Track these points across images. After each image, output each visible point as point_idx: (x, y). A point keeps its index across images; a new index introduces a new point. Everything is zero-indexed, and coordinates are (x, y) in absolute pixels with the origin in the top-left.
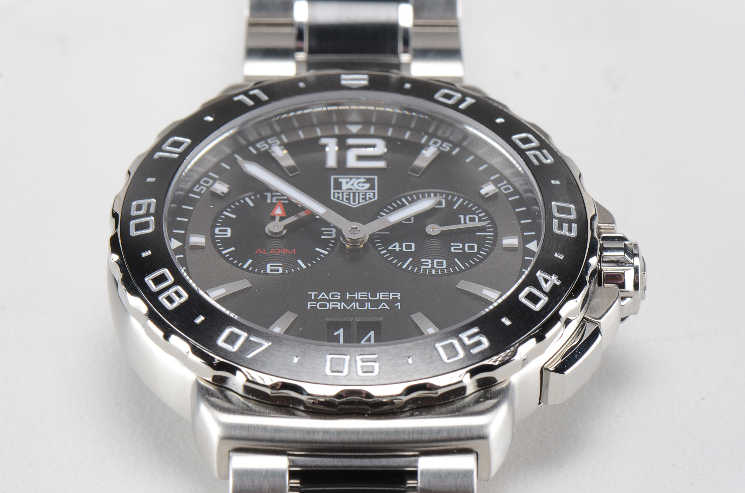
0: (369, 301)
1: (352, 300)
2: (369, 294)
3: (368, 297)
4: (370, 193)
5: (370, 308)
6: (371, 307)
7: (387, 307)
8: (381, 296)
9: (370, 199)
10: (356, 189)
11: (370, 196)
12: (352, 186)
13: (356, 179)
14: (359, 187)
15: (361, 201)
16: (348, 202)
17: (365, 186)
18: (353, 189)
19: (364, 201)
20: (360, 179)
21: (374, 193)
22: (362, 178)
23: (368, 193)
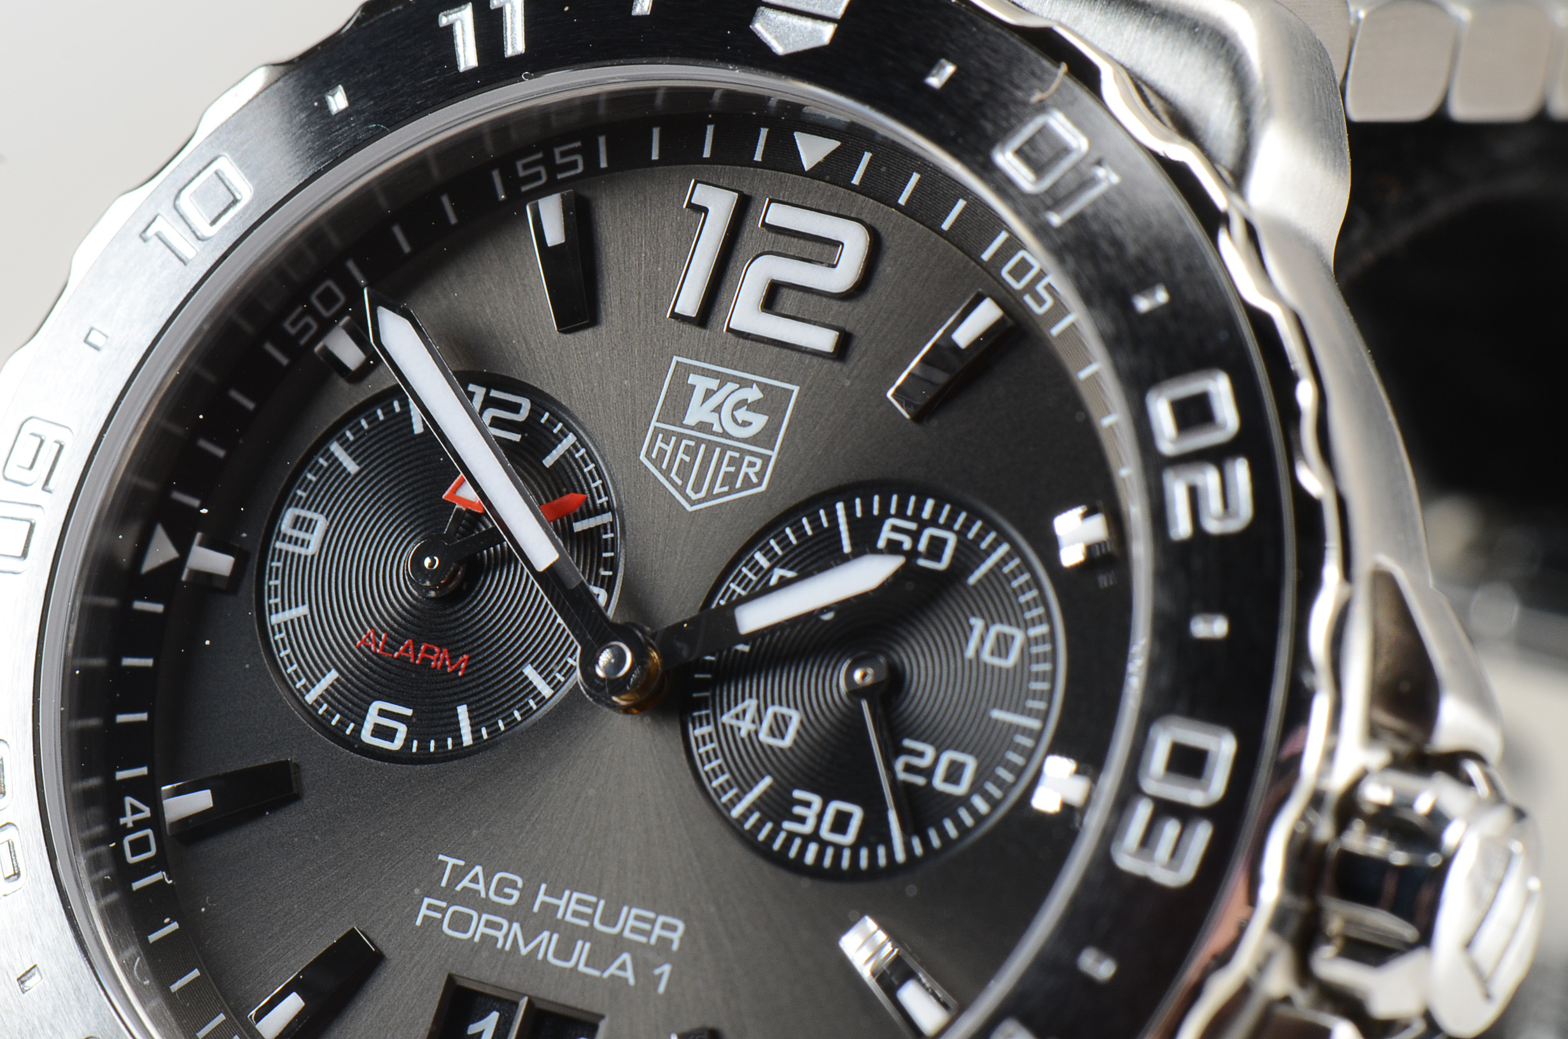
0: (589, 934)
1: (548, 918)
2: (601, 906)
3: (591, 918)
4: (753, 459)
5: (581, 968)
6: (587, 965)
7: (629, 975)
8: (631, 922)
9: (748, 483)
10: (721, 431)
11: (751, 472)
12: (717, 415)
13: (737, 386)
14: (734, 424)
15: (717, 490)
16: (679, 482)
17: (750, 424)
18: (714, 429)
19: (726, 489)
20: (750, 389)
21: (766, 459)
22: (755, 385)
23: (748, 459)
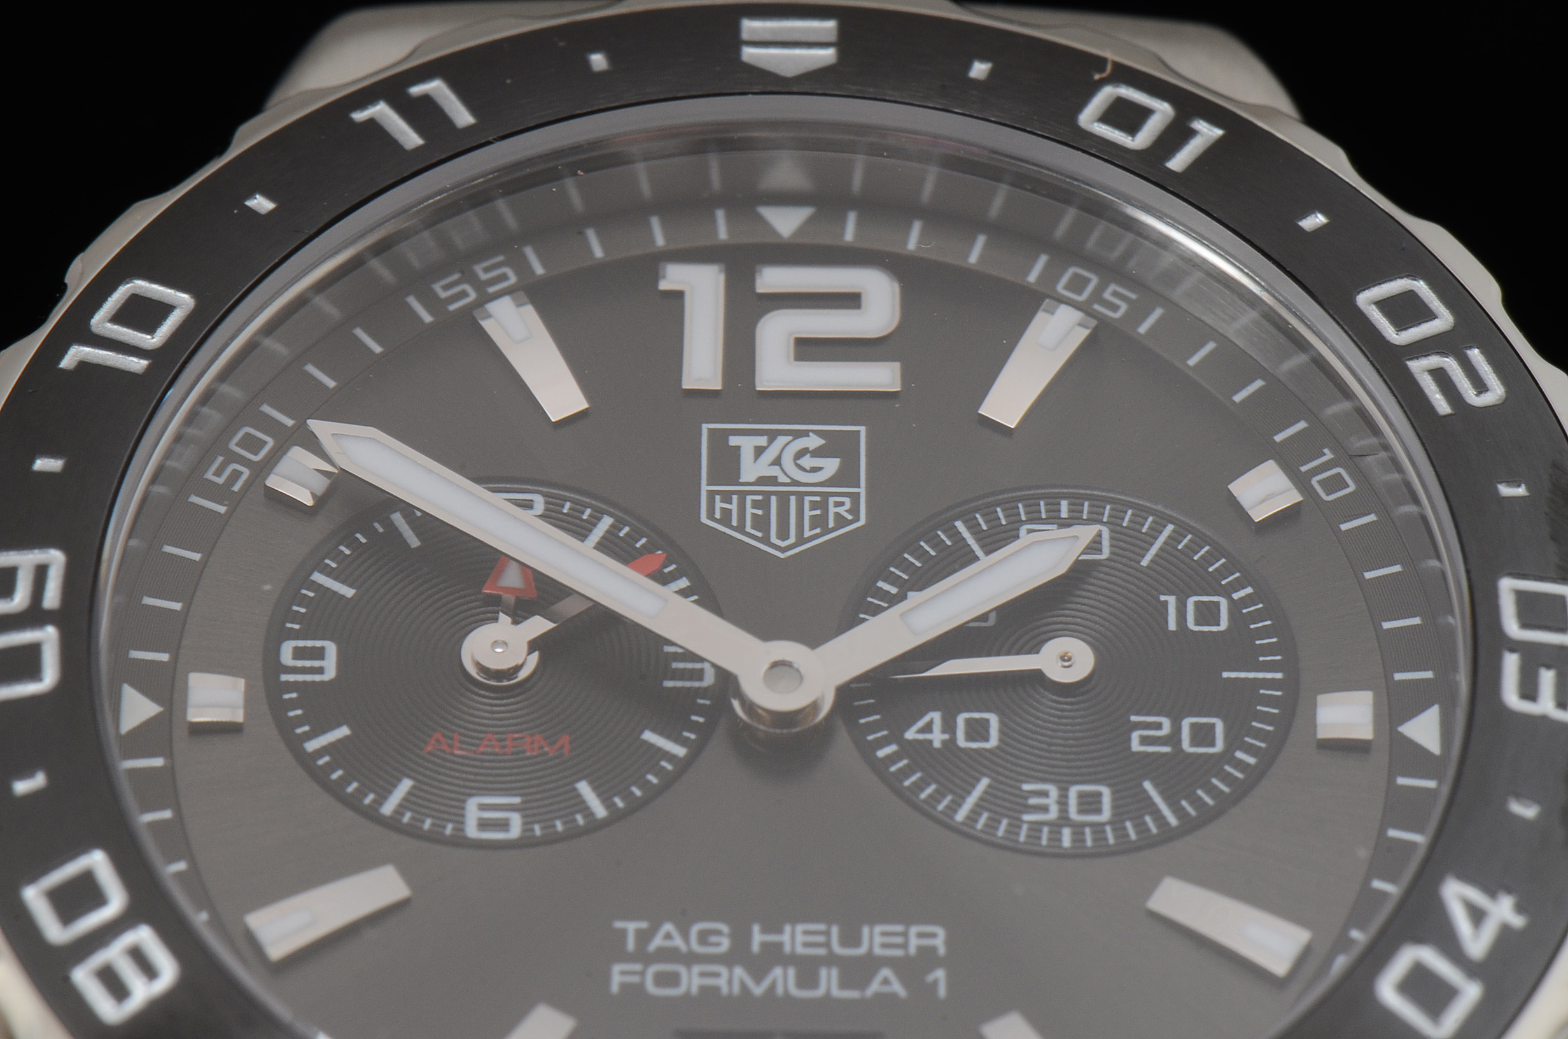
0: (831, 960)
1: (774, 955)
2: (835, 931)
3: (827, 945)
4: (839, 499)
5: (836, 992)
6: (841, 989)
7: (897, 988)
8: (878, 940)
9: (841, 521)
10: (788, 481)
11: (841, 510)
12: (777, 467)
13: (791, 438)
14: (802, 472)
15: (807, 533)
16: (760, 534)
17: (820, 469)
18: (780, 480)
19: (818, 531)
20: (806, 438)
21: (855, 497)
22: (811, 434)
23: (832, 500)
